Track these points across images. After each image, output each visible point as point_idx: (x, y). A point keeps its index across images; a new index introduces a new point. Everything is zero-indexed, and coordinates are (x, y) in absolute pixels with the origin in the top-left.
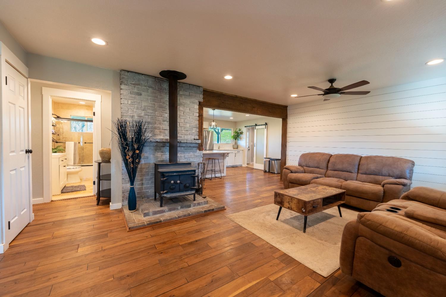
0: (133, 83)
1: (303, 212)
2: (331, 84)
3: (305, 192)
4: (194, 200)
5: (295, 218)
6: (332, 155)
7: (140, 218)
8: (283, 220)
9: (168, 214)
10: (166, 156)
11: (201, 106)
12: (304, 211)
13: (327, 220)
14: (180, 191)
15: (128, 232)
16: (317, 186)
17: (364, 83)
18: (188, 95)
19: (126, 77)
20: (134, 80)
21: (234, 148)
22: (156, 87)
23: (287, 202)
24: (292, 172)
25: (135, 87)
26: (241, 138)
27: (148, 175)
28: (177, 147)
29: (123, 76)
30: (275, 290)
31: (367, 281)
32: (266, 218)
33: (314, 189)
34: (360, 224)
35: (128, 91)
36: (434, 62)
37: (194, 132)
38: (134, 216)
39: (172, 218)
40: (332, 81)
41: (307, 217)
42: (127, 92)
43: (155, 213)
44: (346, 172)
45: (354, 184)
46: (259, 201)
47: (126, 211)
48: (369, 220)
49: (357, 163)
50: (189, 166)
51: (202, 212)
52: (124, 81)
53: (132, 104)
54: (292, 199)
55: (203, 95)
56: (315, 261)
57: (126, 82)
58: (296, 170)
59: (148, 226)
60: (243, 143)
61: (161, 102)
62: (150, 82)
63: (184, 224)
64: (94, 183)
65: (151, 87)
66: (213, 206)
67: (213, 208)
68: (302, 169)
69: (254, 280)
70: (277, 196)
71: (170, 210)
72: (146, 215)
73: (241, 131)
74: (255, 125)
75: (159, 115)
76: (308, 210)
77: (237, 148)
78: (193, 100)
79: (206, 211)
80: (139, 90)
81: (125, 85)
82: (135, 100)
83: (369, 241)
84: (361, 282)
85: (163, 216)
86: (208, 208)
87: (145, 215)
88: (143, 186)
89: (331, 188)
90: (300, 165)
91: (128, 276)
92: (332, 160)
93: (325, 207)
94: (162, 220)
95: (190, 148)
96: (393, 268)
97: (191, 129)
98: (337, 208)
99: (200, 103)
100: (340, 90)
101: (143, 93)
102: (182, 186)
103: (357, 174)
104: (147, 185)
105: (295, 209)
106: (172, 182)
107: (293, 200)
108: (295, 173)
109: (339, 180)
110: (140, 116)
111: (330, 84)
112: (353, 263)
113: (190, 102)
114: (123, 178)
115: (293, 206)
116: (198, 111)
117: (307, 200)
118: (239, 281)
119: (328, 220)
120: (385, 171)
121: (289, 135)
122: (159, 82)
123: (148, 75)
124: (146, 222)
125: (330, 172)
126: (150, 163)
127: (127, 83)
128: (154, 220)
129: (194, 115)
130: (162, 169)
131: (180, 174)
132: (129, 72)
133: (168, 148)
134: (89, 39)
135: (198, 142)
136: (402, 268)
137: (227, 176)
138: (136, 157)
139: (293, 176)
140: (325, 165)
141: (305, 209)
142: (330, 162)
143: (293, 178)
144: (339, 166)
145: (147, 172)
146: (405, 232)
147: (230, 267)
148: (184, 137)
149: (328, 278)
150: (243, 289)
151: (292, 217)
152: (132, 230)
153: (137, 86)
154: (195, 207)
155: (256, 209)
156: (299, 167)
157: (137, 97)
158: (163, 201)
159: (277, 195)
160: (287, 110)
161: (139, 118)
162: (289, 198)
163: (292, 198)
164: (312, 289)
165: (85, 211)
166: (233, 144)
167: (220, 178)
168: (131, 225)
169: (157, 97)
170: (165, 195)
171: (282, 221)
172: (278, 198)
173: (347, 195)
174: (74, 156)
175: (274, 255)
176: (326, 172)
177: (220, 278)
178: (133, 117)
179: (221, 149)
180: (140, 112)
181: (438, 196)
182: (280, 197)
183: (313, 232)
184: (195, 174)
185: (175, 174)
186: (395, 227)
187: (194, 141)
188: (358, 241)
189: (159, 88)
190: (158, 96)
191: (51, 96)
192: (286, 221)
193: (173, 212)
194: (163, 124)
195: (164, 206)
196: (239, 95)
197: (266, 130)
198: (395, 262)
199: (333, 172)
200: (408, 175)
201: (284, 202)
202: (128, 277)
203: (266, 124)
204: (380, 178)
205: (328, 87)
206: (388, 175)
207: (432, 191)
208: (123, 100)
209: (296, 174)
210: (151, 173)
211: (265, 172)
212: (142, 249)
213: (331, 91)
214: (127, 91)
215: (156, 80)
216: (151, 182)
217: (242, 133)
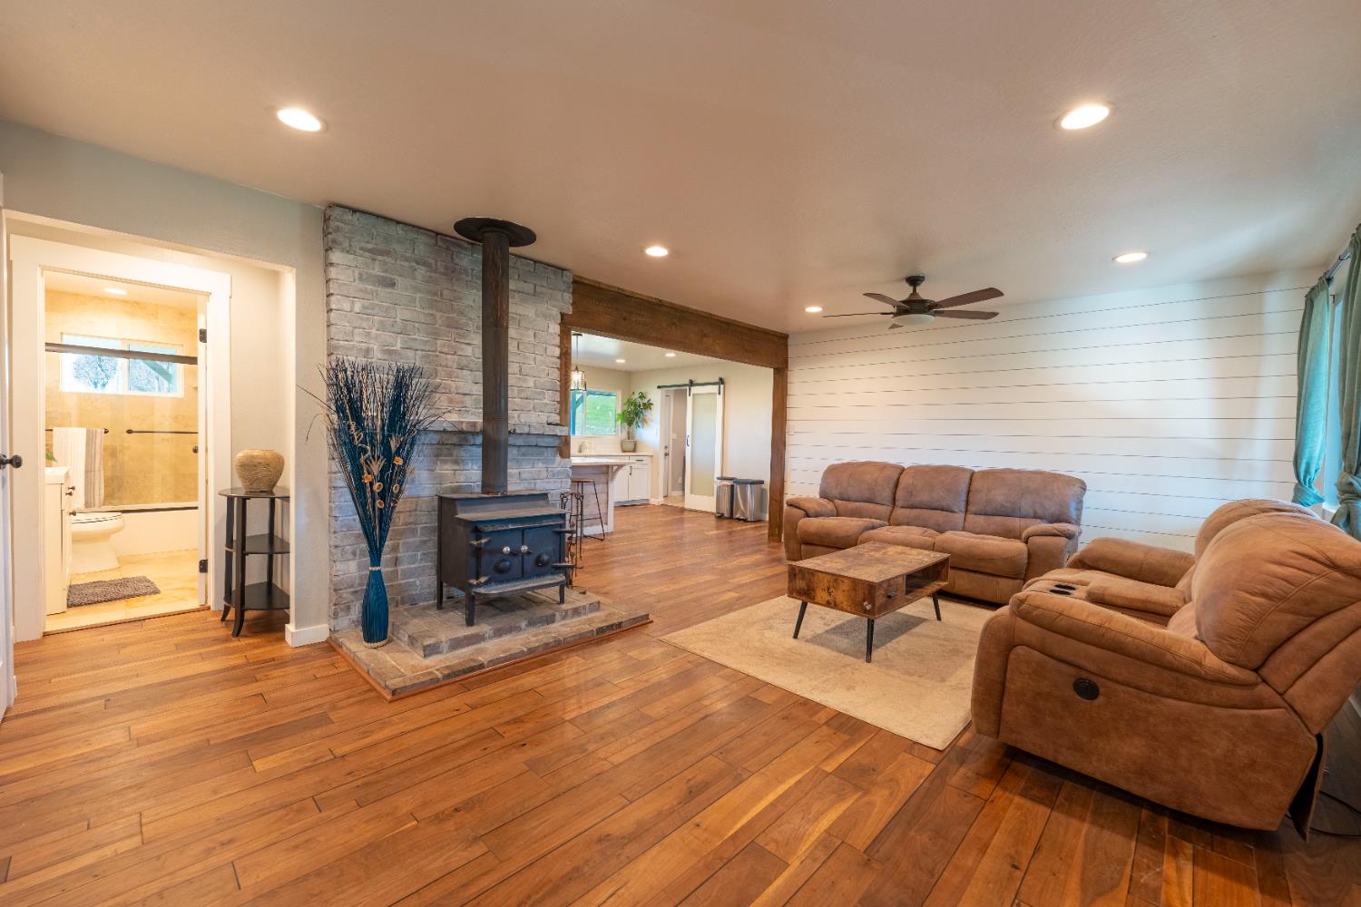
0: (370, 246)
1: (866, 611)
2: (912, 288)
3: (861, 562)
4: (562, 601)
5: (838, 630)
6: (903, 470)
7: (412, 663)
8: (809, 637)
9: (495, 645)
10: (471, 474)
11: (568, 326)
12: (868, 607)
13: (911, 629)
14: (524, 575)
15: (390, 702)
16: (884, 548)
17: (993, 293)
18: (532, 292)
19: (347, 228)
20: (372, 239)
21: (624, 451)
22: (439, 263)
23: (824, 590)
24: (808, 515)
25: (374, 260)
26: (645, 421)
27: (413, 532)
28: (507, 445)
29: (337, 223)
30: (844, 790)
31: (1031, 741)
32: (767, 635)
33: (878, 555)
34: (1018, 619)
35: (353, 272)
36: (1130, 258)
37: (546, 401)
38: (391, 657)
39: (511, 655)
40: (914, 281)
41: (873, 621)
42: (351, 274)
43: (457, 644)
44: (939, 512)
45: (960, 539)
46: (733, 595)
47: (356, 646)
48: (1037, 607)
49: (963, 487)
50: (541, 502)
51: (593, 635)
52: (341, 239)
53: (366, 312)
54: (836, 580)
55: (573, 293)
56: (911, 721)
57: (346, 244)
58: (819, 509)
59: (447, 682)
60: (651, 433)
61: (453, 311)
62: (422, 247)
63: (554, 668)
64: (203, 566)
65: (425, 264)
66: (614, 614)
67: (620, 621)
68: (830, 506)
69: (787, 775)
70: (795, 575)
71: (499, 633)
72: (429, 651)
73: (645, 401)
74: (688, 382)
75: (445, 350)
76: (877, 604)
77: (634, 451)
78: (543, 307)
79: (600, 630)
80: (386, 271)
81: (343, 250)
82: (376, 302)
83: (1036, 653)
84: (1019, 746)
85: (481, 651)
86: (605, 621)
87: (427, 652)
88: (400, 568)
89: (915, 552)
90: (824, 495)
91: (456, 809)
92: (905, 480)
93: (909, 597)
94: (486, 663)
95: (535, 449)
96: (1084, 703)
97: (539, 394)
98: (930, 601)
99: (563, 315)
100: (936, 305)
101: (399, 280)
102: (530, 562)
103: (964, 515)
104: (410, 563)
105: (845, 605)
106: (507, 549)
107: (841, 583)
108: (816, 516)
109: (926, 531)
110: (390, 352)
111: (910, 289)
112: (1001, 708)
113: (537, 315)
114: (337, 544)
115: (840, 596)
116: (557, 341)
117: (874, 579)
118: (754, 782)
119: (914, 630)
120: (1026, 506)
121: (792, 414)
122: (448, 248)
123: (414, 226)
124: (437, 670)
125: (899, 512)
126: (418, 497)
127: (350, 246)
128: (460, 664)
129: (549, 353)
130: (465, 512)
131: (525, 528)
132: (358, 213)
133: (480, 450)
134: (271, 110)
135: (561, 431)
136: (1100, 700)
137: (620, 532)
138: (392, 477)
139: (813, 524)
140: (887, 493)
141: (872, 602)
142: (900, 487)
143: (812, 529)
144: (924, 497)
145: (410, 524)
146: (1106, 625)
147: (720, 756)
148: (519, 416)
149: (948, 749)
150: (771, 797)
151: (828, 628)
152: (402, 696)
153: (380, 257)
154: (567, 621)
155: (733, 615)
156: (824, 501)
157: (382, 291)
158: (475, 609)
159: (794, 573)
160: (786, 346)
161: (386, 357)
162: (828, 577)
163: (836, 578)
164: (920, 777)
165: (203, 657)
166: (623, 438)
167: (601, 538)
168: (395, 683)
169: (442, 295)
170: (482, 590)
171: (807, 641)
172: (798, 581)
173: (952, 568)
174: (86, 477)
175: (815, 718)
176: (892, 512)
177: (707, 783)
178: (367, 352)
179: (586, 452)
180: (390, 340)
181: (1140, 555)
182: (803, 579)
183: (888, 659)
184: (562, 526)
185: (511, 527)
186: (1088, 616)
187: (549, 430)
188: (1012, 656)
189: (446, 268)
190: (445, 292)
191: (43, 270)
192: (815, 640)
193: (506, 638)
194: (457, 377)
195: (478, 624)
196: (667, 298)
197: (719, 399)
198: (1087, 689)
199: (907, 511)
200: (1073, 514)
201: (814, 590)
202: (459, 814)
203: (722, 381)
204: (1015, 523)
205: (905, 297)
206: (1032, 514)
207: (1127, 545)
208: (338, 300)
209: (820, 519)
210: (422, 528)
211: (720, 517)
212: (463, 742)
213: (913, 306)
214: (350, 272)
215: (440, 243)
216: (424, 554)
217: (648, 406)
